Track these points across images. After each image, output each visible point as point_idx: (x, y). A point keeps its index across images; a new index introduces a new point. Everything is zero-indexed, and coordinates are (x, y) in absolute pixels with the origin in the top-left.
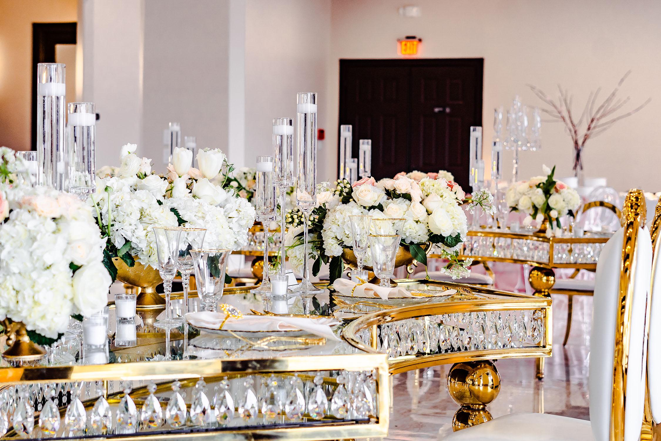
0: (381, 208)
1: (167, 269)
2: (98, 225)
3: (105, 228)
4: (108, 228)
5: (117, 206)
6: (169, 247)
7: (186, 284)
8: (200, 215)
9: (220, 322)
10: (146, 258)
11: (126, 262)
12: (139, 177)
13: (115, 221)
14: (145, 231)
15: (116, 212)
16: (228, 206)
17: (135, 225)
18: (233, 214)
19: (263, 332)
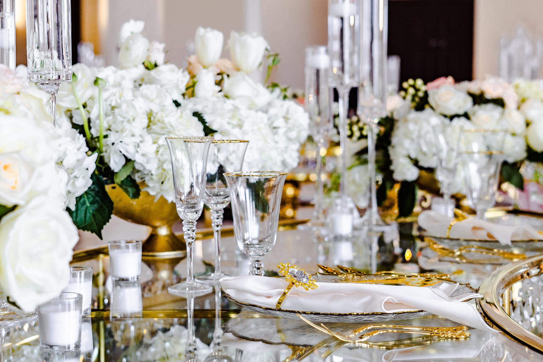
0: (466, 116)
1: (188, 203)
2: (85, 136)
3: (96, 142)
4: (99, 141)
5: (113, 108)
6: (191, 169)
7: (218, 226)
8: (235, 122)
9: (279, 294)
10: (158, 185)
11: (127, 191)
12: (147, 68)
13: (110, 130)
14: (155, 146)
15: (110, 118)
16: (272, 111)
17: (141, 136)
18: (280, 122)
19: (358, 314)
